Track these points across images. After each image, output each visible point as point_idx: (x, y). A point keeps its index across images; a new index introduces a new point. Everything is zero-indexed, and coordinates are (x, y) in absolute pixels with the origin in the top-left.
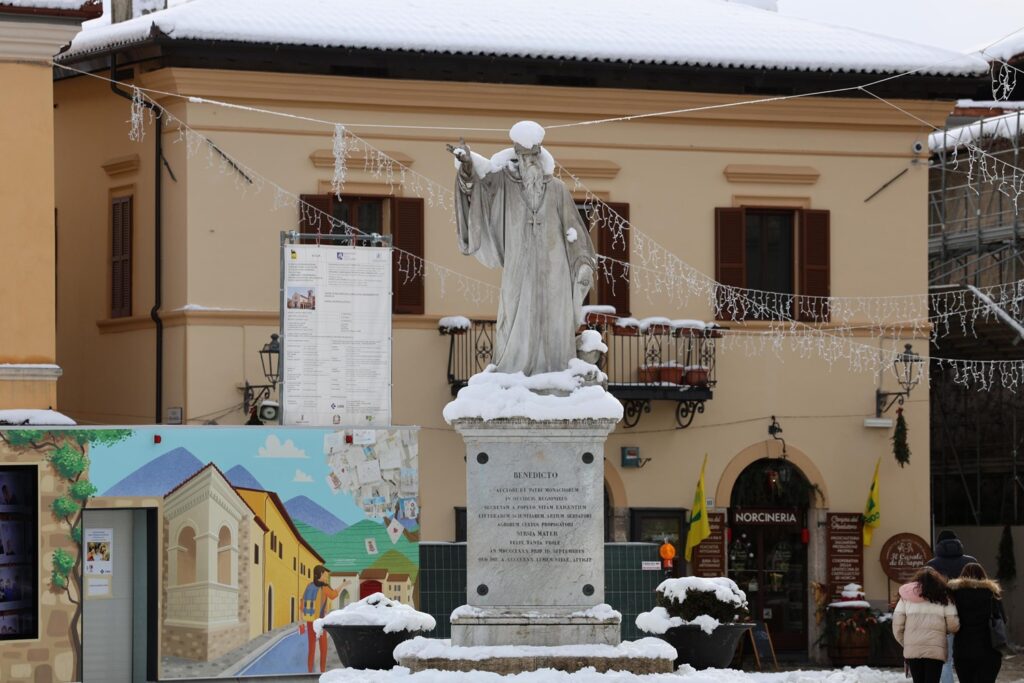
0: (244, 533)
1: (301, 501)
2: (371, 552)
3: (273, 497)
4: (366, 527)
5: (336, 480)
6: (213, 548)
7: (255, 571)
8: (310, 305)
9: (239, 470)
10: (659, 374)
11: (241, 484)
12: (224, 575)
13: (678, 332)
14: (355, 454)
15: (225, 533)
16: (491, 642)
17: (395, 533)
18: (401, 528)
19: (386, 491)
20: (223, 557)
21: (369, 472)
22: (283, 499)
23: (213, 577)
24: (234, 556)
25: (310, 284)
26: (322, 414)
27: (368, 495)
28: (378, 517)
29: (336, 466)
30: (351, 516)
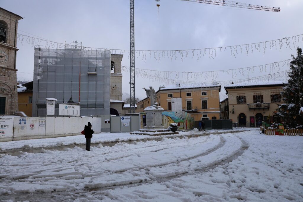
0: (167, 120)
1: (172, 117)
2: (179, 121)
3: (170, 117)
4: (178, 119)
5: (176, 116)
6: (164, 121)
7: (168, 122)
8: (174, 102)
11: (167, 116)
12: (165, 123)
14: (177, 114)
15: (166, 120)
17: (181, 119)
19: (180, 116)
20: (165, 122)
21: (179, 115)
26: (175, 111)
27: (179, 117)
28: (180, 118)
29: (175, 114)
30: (177, 118)
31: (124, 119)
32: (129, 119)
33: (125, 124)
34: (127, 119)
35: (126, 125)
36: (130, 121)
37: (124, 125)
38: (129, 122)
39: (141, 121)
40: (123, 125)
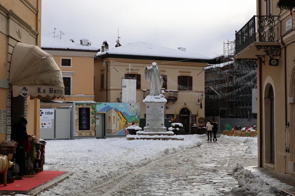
0: (117, 117)
1: (124, 113)
2: (133, 119)
3: (121, 112)
4: (133, 116)
5: (129, 110)
6: (113, 119)
7: (118, 122)
8: (125, 87)
9: (116, 109)
10: (171, 97)
11: (116, 110)
12: (114, 122)
13: (173, 92)
14: (131, 107)
15: (114, 117)
16: (149, 131)
17: (137, 117)
18: (137, 116)
19: (135, 111)
20: (114, 120)
21: (133, 109)
22: (122, 112)
23: (113, 123)
24: (115, 120)
25: (126, 84)
26: (127, 101)
27: (133, 112)
28: (134, 115)
29: (129, 108)
30: (131, 115)
31: (42, 113)
32: (52, 113)
33: (45, 124)
34: (49, 113)
35: (46, 127)
36: (53, 118)
37: (43, 127)
38: (52, 120)
39: (76, 119)
40: (41, 126)
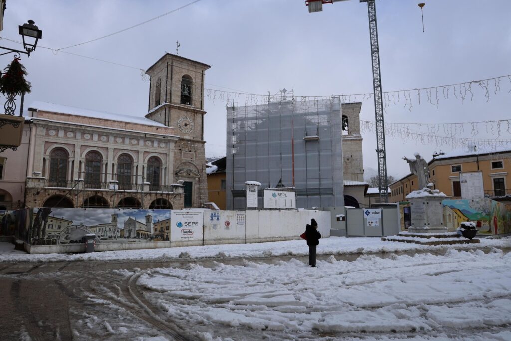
0: (453, 215)
1: (463, 210)
2: (479, 217)
3: (458, 210)
4: (477, 213)
5: (471, 207)
6: (447, 217)
7: (455, 220)
8: (466, 182)
9: (451, 206)
11: (452, 208)
12: (450, 221)
14: (474, 203)
15: (449, 215)
17: (484, 214)
18: (485, 214)
19: (481, 208)
20: (449, 218)
21: (478, 205)
22: (460, 210)
23: (448, 221)
24: (451, 218)
25: (465, 179)
27: (477, 209)
28: (480, 212)
29: (470, 205)
30: (474, 212)
31: (369, 213)
32: (378, 213)
33: (372, 223)
34: (375, 213)
35: (373, 225)
36: (380, 217)
37: (370, 225)
38: (379, 219)
39: (401, 217)
40: (368, 224)
